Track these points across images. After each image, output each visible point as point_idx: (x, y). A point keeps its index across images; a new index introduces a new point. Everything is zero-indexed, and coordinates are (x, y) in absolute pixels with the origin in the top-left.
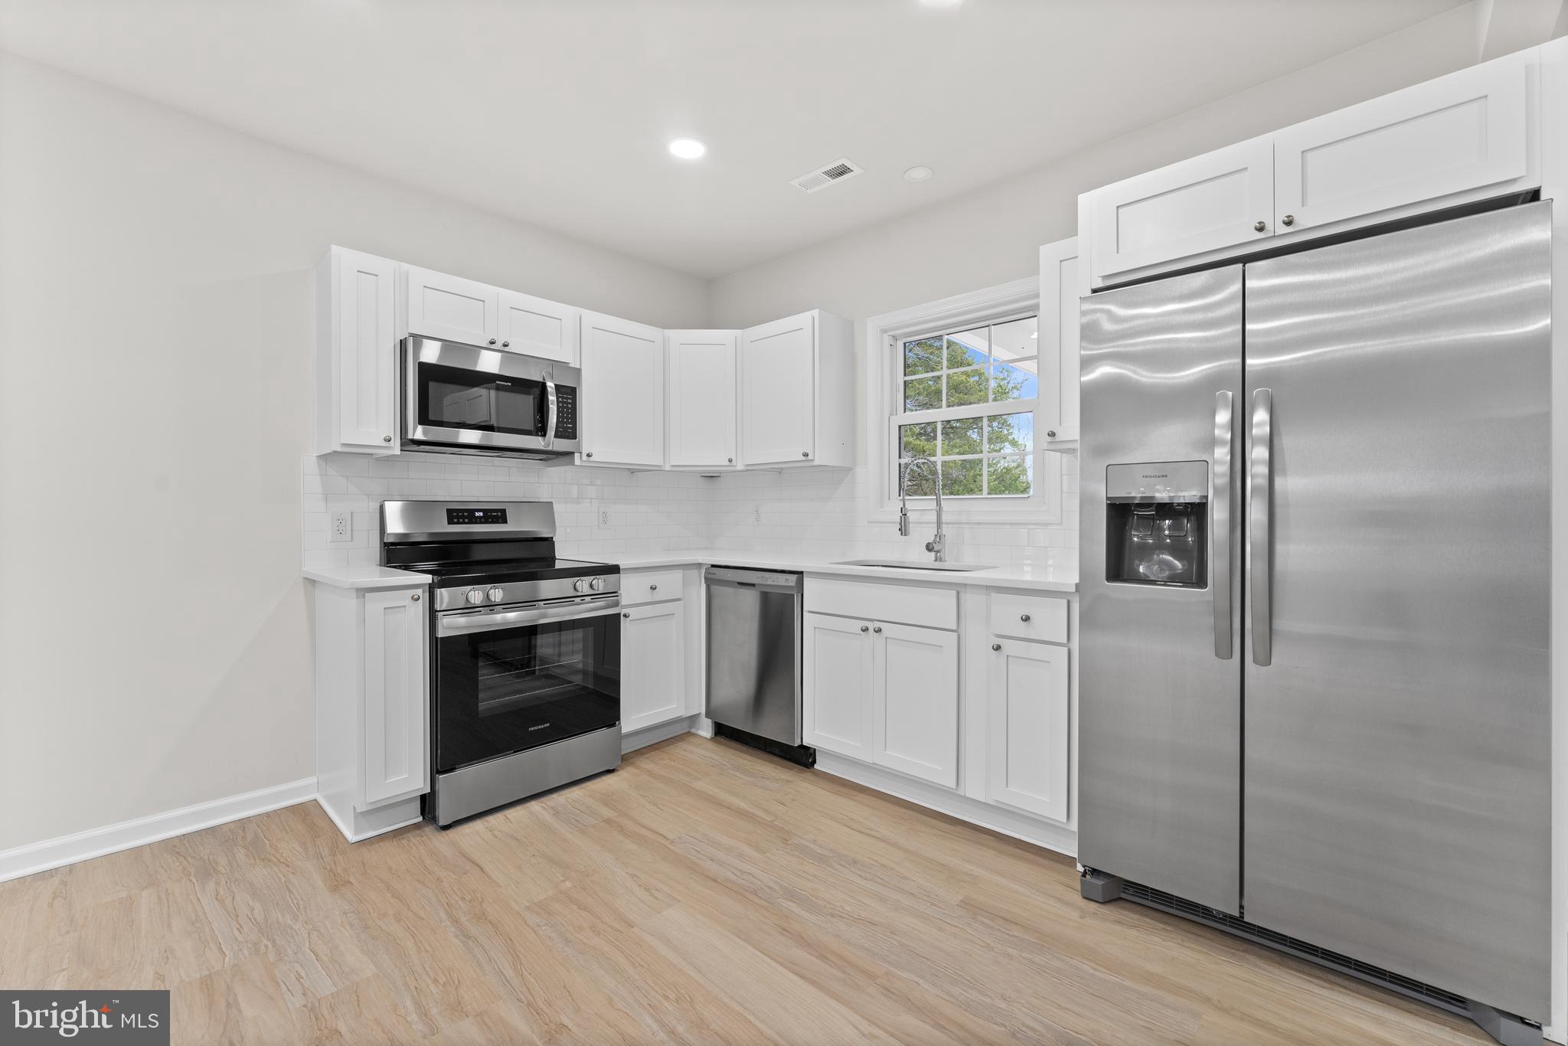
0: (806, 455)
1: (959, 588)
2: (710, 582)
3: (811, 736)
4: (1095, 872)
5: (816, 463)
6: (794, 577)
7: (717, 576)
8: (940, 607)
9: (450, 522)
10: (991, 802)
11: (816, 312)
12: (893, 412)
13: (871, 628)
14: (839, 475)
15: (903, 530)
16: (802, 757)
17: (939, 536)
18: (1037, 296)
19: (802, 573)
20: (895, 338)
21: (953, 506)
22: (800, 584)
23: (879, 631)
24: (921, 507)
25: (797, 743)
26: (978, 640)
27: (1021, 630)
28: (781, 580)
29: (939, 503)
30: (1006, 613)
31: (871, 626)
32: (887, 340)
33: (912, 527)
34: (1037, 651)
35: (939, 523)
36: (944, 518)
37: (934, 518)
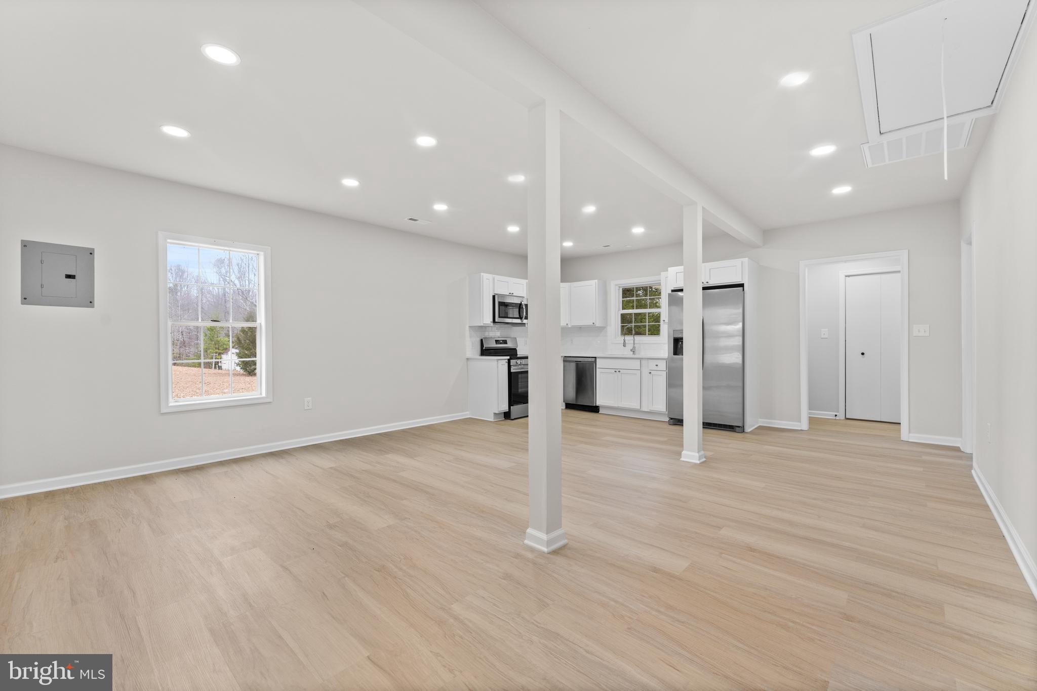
0: (594, 323)
1: (641, 359)
2: (564, 361)
3: (599, 403)
4: (672, 419)
5: (597, 326)
6: (594, 359)
7: (566, 360)
8: (636, 364)
9: (496, 344)
10: (649, 411)
11: (596, 281)
12: (619, 310)
13: (617, 371)
14: (602, 329)
15: (624, 346)
16: (595, 409)
17: (634, 347)
18: (660, 281)
19: (596, 357)
20: (620, 287)
21: (638, 338)
22: (596, 360)
23: (619, 371)
24: (629, 338)
25: (595, 405)
26: (645, 372)
27: (656, 368)
28: (590, 360)
29: (634, 338)
30: (652, 365)
31: (617, 370)
32: (617, 288)
33: (627, 345)
34: (659, 373)
35: (634, 343)
36: (635, 342)
37: (633, 342)
